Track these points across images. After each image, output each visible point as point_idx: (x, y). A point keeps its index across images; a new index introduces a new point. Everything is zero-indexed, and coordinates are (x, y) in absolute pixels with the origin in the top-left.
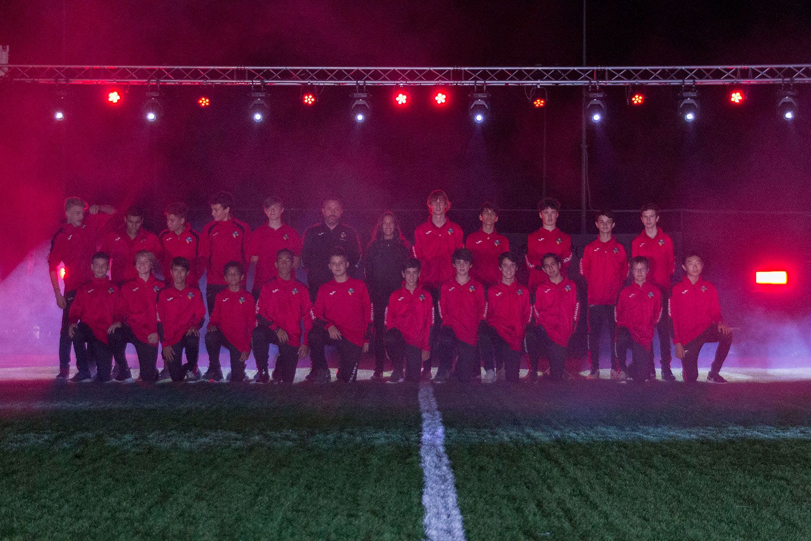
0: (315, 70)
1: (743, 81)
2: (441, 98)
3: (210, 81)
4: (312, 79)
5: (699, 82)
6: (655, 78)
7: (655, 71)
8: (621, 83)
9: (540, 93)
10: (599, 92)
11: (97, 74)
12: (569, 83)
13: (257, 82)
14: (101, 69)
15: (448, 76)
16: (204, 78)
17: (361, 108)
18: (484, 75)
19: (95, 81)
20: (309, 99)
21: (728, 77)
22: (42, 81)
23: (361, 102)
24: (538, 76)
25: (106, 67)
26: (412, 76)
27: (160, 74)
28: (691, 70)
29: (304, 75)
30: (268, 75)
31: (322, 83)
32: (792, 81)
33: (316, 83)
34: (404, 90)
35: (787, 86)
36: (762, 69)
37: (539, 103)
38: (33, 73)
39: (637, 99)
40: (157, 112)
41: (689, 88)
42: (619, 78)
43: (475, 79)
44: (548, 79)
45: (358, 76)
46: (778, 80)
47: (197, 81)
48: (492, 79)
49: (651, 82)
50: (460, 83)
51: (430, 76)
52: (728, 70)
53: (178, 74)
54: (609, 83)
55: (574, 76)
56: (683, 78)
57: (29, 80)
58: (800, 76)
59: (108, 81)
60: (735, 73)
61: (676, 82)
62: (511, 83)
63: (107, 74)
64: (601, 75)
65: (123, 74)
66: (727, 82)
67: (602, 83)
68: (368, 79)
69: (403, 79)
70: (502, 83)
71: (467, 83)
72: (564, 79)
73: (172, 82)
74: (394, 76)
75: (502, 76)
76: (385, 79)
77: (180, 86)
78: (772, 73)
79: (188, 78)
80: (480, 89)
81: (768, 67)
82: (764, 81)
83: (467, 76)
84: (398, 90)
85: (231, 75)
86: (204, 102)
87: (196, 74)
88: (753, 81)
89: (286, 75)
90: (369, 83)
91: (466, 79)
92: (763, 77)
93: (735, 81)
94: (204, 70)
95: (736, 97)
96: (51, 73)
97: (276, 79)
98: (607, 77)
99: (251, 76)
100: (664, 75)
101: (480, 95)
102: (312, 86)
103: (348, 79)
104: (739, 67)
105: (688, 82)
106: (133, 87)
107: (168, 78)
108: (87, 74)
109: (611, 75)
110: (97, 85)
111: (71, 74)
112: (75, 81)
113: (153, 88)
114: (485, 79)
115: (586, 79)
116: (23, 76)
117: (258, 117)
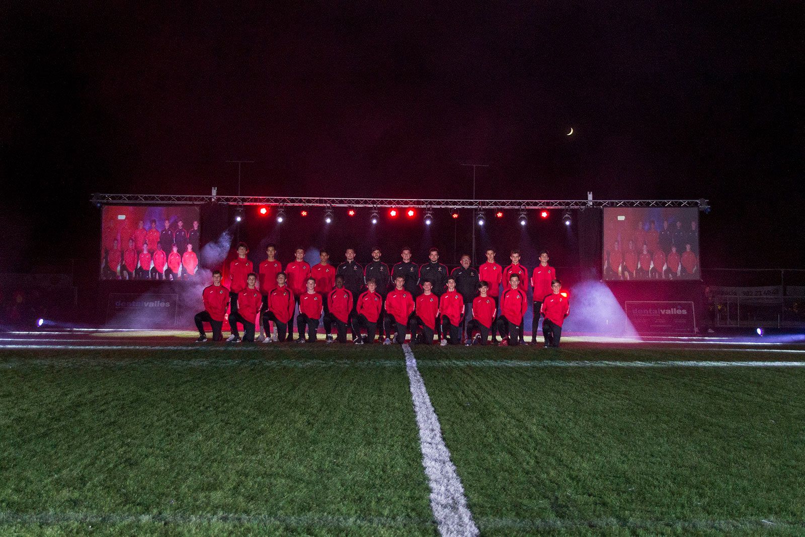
0: (354, 200)
1: (548, 207)
2: (411, 213)
3: (307, 204)
4: (353, 204)
5: (527, 207)
6: (508, 205)
7: (508, 202)
8: (492, 207)
9: (456, 211)
10: (483, 211)
11: (256, 200)
12: (469, 207)
13: (328, 205)
14: (257, 198)
15: (414, 203)
16: (304, 203)
17: (374, 217)
18: (431, 203)
19: (255, 204)
20: (352, 213)
21: (541, 205)
22: (231, 203)
23: (375, 214)
24: (455, 203)
25: (261, 197)
26: (398, 203)
27: (284, 201)
28: (524, 202)
29: (350, 202)
30: (333, 202)
31: (357, 206)
32: (569, 207)
33: (355, 206)
34: (394, 209)
35: (567, 210)
36: (556, 202)
37: (455, 216)
38: (227, 200)
39: (500, 215)
40: (283, 218)
41: (523, 210)
42: (491, 205)
43: (427, 205)
44: (459, 205)
45: (374, 202)
46: (563, 207)
47: (301, 204)
48: (435, 205)
49: (506, 207)
50: (419, 206)
51: (406, 203)
52: (541, 202)
53: (292, 201)
54: (487, 207)
55: (471, 204)
56: (520, 205)
57: (225, 203)
58: (572, 205)
59: (260, 204)
60: (543, 204)
61: (517, 207)
62: (443, 207)
63: (260, 201)
64: (483, 204)
65: (268, 200)
66: (540, 208)
67: (484, 207)
68: (378, 204)
69: (394, 204)
70: (439, 207)
71: (422, 206)
72: (467, 205)
73: (290, 204)
74: (390, 203)
75: (439, 203)
76: (386, 204)
77: (293, 206)
78: (560, 204)
79: (297, 203)
80: (429, 209)
81: (559, 201)
82: (556, 207)
83: (423, 203)
84: (391, 209)
85: (317, 201)
86: (304, 213)
87: (301, 201)
88: (552, 207)
89: (341, 202)
90: (379, 206)
91: (423, 205)
92: (556, 205)
93: (544, 207)
94: (304, 199)
95: (544, 215)
96: (235, 200)
97: (337, 203)
98: (486, 204)
99: (326, 202)
100: (512, 204)
101: (429, 212)
102: (353, 207)
103: (369, 204)
104: (545, 201)
105: (523, 207)
106: (272, 206)
107: (288, 202)
108: (251, 201)
109: (488, 204)
110: (256, 205)
111: (244, 200)
112: (246, 204)
113: (281, 207)
114: (431, 205)
115: (476, 205)
116: (223, 201)
117: (328, 221)
